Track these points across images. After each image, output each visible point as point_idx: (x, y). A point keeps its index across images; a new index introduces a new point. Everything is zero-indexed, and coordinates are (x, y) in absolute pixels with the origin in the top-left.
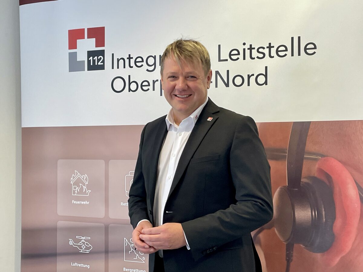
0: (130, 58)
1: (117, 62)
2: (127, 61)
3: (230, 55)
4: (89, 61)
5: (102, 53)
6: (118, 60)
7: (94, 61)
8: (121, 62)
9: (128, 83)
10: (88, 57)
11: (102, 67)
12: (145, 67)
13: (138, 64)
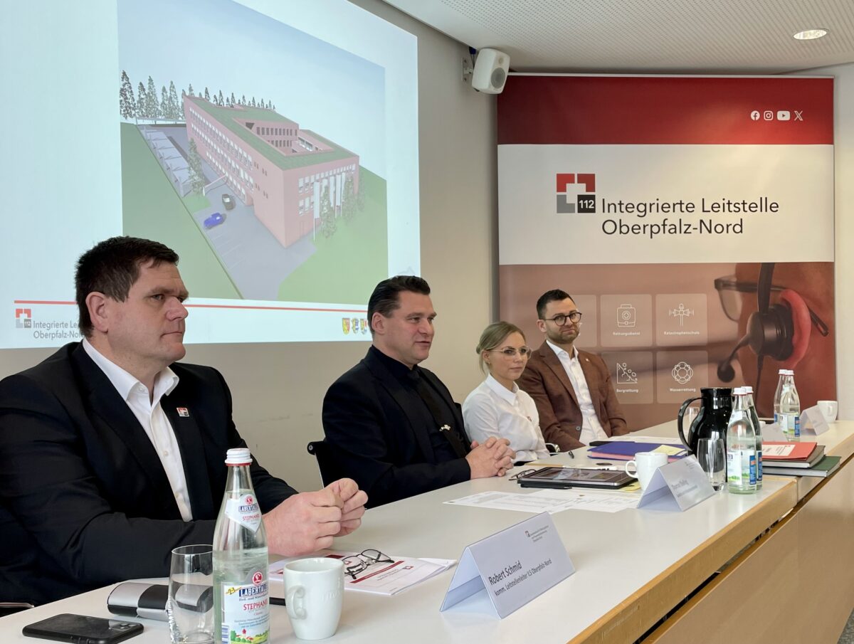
0: (621, 204)
1: (607, 207)
2: (618, 207)
3: (712, 207)
4: (579, 205)
5: (593, 197)
6: (609, 205)
7: (584, 205)
8: (612, 207)
9: (619, 227)
10: (579, 201)
11: (593, 211)
12: (636, 212)
13: (629, 210)
